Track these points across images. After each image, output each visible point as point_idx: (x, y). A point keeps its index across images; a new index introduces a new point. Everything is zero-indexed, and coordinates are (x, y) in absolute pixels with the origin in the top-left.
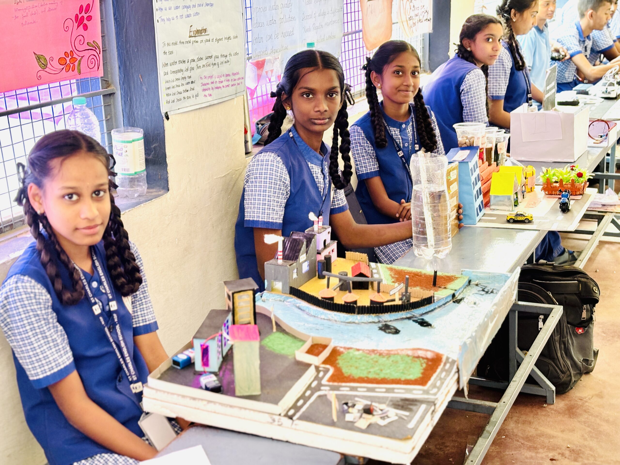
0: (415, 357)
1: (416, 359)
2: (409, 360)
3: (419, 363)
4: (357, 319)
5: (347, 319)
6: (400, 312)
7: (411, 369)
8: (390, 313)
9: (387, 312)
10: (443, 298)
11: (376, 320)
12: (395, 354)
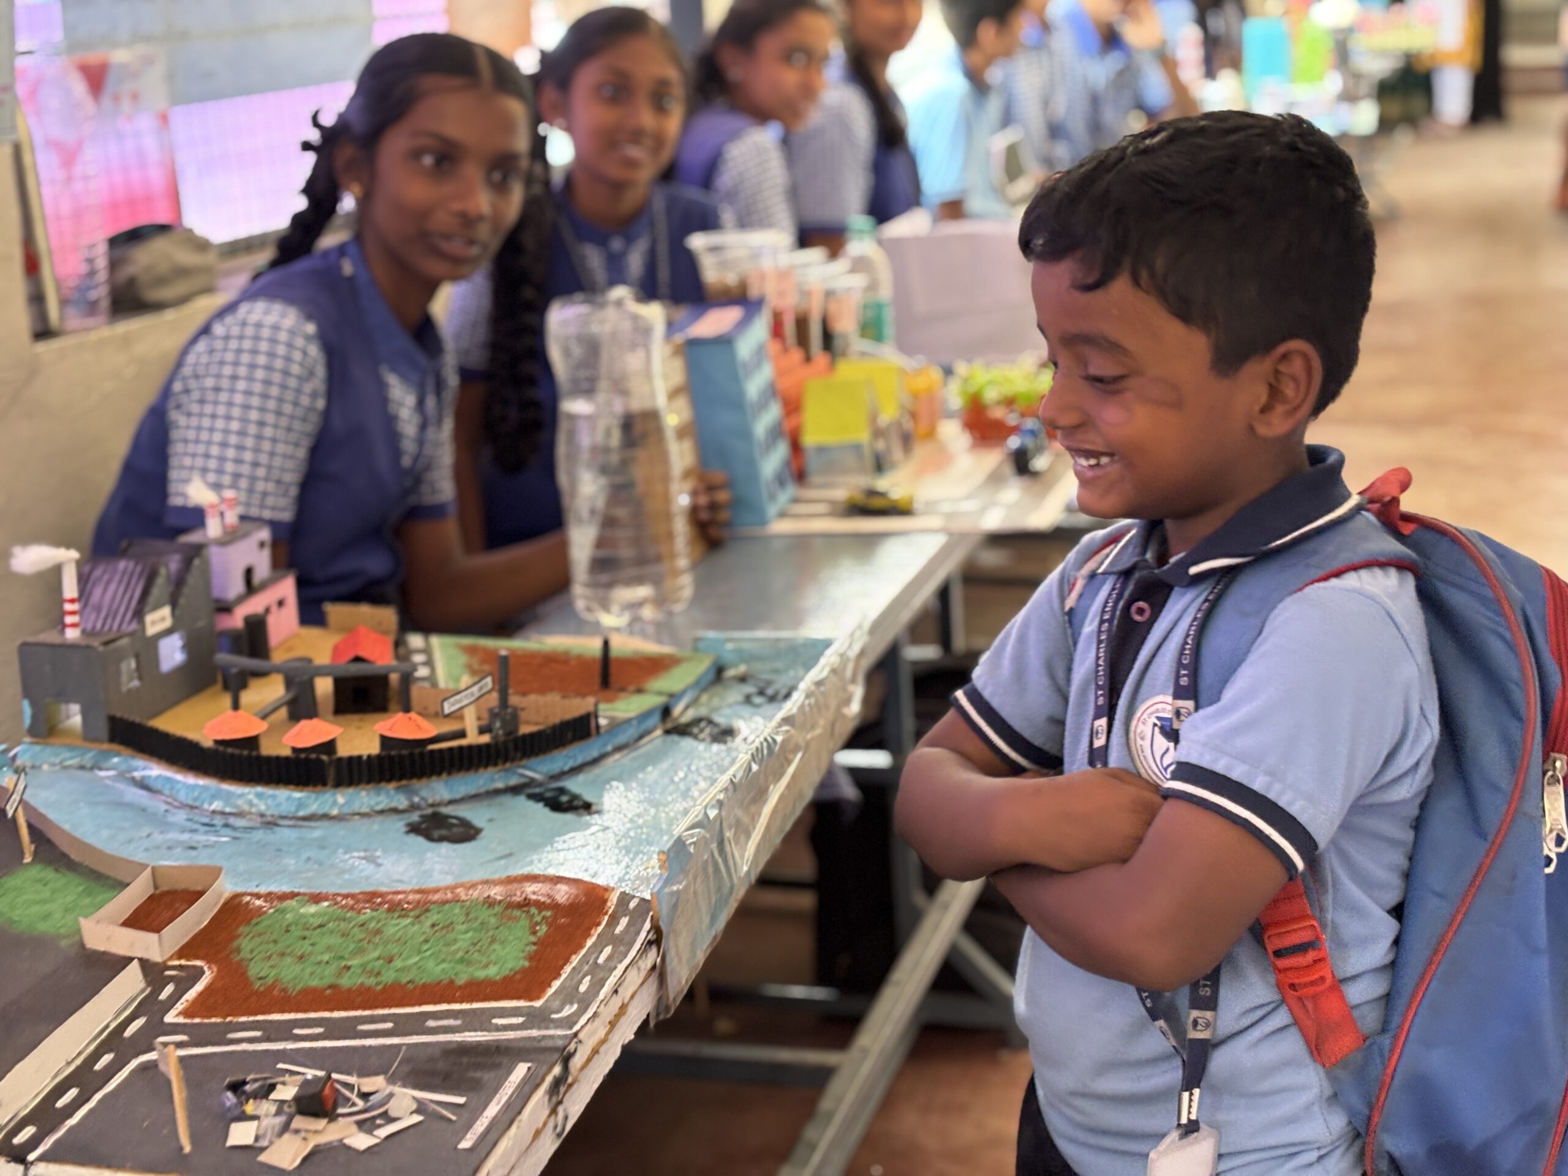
0: (511, 906)
1: (517, 913)
2: (489, 917)
3: (524, 922)
4: (335, 803)
5: (300, 804)
6: (481, 770)
7: (496, 946)
8: (449, 773)
9: (439, 774)
10: (628, 721)
11: (402, 802)
12: (445, 902)
